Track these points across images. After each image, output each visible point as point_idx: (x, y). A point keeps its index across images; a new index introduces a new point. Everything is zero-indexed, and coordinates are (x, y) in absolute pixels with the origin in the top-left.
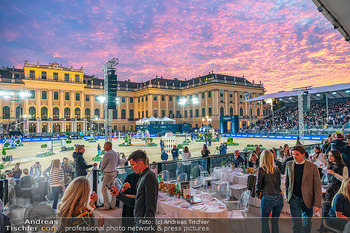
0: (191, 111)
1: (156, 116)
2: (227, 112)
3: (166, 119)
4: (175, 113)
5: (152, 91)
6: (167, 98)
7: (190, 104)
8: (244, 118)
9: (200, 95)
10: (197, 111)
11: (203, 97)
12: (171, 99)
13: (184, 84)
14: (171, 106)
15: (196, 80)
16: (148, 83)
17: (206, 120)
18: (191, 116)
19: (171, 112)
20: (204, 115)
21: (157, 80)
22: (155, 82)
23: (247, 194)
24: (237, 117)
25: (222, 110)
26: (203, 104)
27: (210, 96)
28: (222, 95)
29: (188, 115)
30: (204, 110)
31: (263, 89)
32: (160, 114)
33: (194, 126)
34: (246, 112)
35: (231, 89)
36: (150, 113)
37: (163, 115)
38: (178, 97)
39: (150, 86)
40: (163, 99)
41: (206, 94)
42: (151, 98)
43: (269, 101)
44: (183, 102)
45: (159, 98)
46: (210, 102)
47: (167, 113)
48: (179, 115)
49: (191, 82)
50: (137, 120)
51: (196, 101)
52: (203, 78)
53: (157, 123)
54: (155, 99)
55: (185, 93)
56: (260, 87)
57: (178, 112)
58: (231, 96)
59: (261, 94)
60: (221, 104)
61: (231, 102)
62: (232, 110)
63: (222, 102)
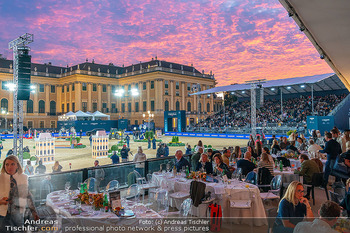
0: (130, 104)
1: (85, 110)
2: (172, 107)
3: (99, 114)
4: (109, 106)
5: (81, 78)
6: (100, 88)
7: (128, 96)
8: (192, 113)
9: (141, 85)
10: (137, 104)
11: (145, 88)
12: (104, 89)
13: (122, 70)
14: (104, 98)
15: (137, 67)
16: (75, 68)
17: (147, 116)
18: (130, 111)
19: (104, 105)
20: (145, 110)
21: (87, 64)
22: (84, 67)
23: (188, 203)
24: (183, 115)
25: (167, 104)
26: (145, 96)
27: (152, 86)
28: (167, 86)
29: (126, 109)
30: (145, 104)
31: (213, 80)
32: (90, 107)
33: (133, 123)
34: (195, 107)
35: (178, 79)
36: (78, 106)
37: (95, 109)
38: (113, 87)
39: (78, 71)
40: (95, 89)
41: (148, 85)
42: (78, 87)
43: (221, 95)
44: (119, 93)
45: (90, 87)
46: (153, 94)
47: (100, 106)
48: (114, 109)
49: (129, 69)
50: (60, 114)
51: (135, 92)
52: (145, 65)
53: (86, 118)
54: (84, 88)
55: (123, 82)
56: (210, 78)
57: (114, 106)
58: (177, 87)
59: (212, 86)
60: (166, 97)
61: (178, 95)
62: (178, 104)
63: (167, 94)
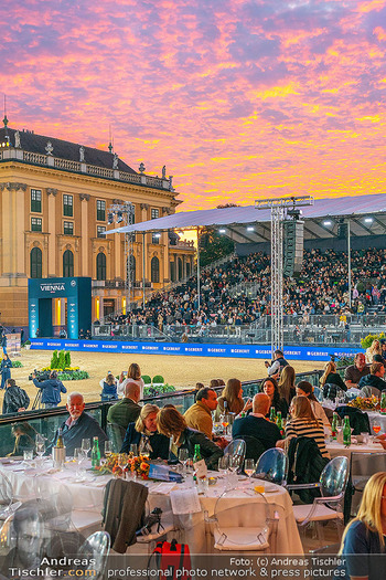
2: (52, 267)
8: (110, 286)
24: (85, 287)
25: (36, 257)
28: (36, 206)
31: (170, 193)
34: (117, 269)
35: (70, 186)
56: (161, 186)
58: (68, 211)
59: (165, 211)
60: (36, 237)
61: (68, 232)
62: (68, 259)
63: (37, 229)
